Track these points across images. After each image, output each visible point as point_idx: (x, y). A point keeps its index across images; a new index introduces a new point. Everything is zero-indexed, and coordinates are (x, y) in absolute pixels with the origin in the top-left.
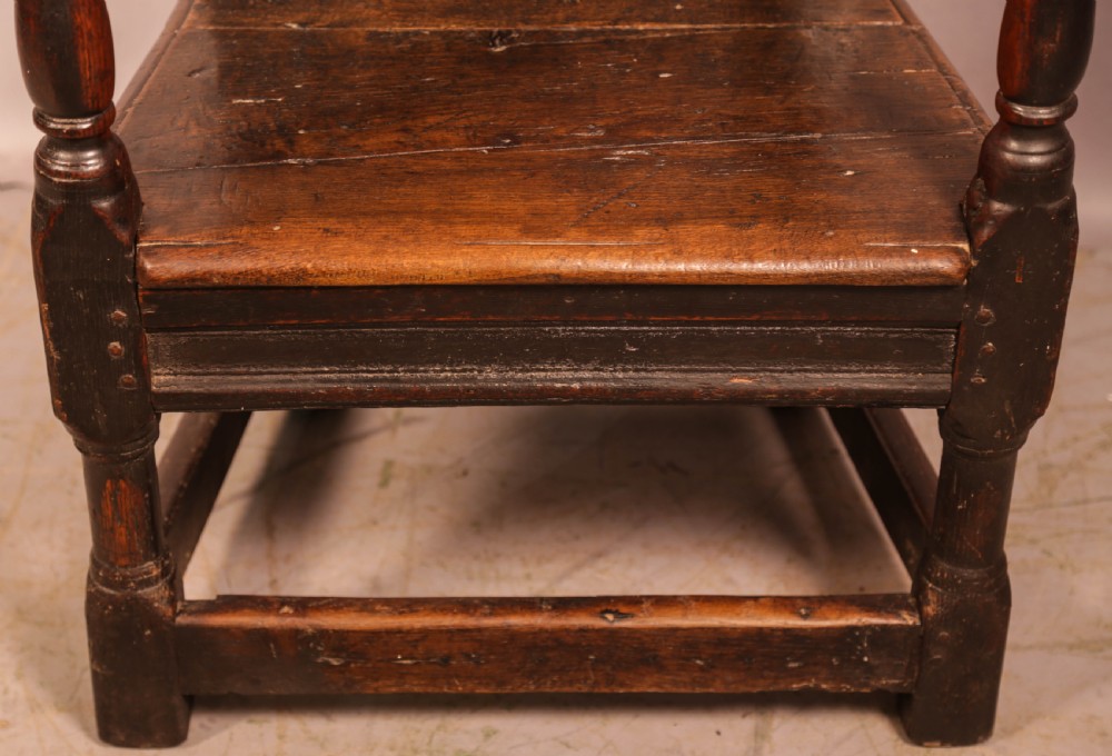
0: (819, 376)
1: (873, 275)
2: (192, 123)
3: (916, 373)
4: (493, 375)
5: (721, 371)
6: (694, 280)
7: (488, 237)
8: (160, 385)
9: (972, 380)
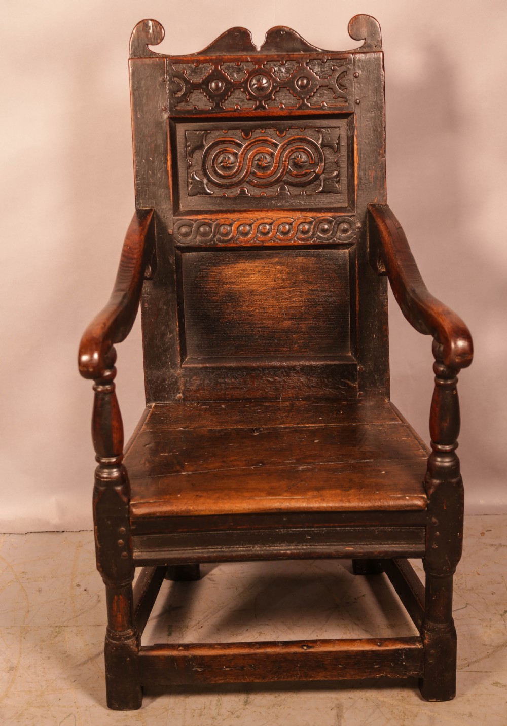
0: (377, 546)
1: (393, 507)
2: (146, 462)
3: (412, 544)
4: (258, 549)
5: (342, 545)
6: (329, 509)
7: (255, 496)
8: (136, 556)
9: (433, 547)
